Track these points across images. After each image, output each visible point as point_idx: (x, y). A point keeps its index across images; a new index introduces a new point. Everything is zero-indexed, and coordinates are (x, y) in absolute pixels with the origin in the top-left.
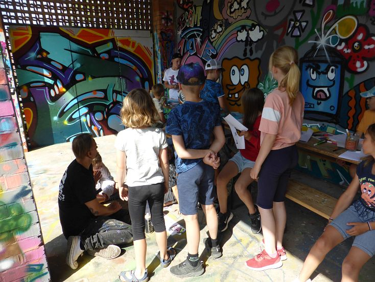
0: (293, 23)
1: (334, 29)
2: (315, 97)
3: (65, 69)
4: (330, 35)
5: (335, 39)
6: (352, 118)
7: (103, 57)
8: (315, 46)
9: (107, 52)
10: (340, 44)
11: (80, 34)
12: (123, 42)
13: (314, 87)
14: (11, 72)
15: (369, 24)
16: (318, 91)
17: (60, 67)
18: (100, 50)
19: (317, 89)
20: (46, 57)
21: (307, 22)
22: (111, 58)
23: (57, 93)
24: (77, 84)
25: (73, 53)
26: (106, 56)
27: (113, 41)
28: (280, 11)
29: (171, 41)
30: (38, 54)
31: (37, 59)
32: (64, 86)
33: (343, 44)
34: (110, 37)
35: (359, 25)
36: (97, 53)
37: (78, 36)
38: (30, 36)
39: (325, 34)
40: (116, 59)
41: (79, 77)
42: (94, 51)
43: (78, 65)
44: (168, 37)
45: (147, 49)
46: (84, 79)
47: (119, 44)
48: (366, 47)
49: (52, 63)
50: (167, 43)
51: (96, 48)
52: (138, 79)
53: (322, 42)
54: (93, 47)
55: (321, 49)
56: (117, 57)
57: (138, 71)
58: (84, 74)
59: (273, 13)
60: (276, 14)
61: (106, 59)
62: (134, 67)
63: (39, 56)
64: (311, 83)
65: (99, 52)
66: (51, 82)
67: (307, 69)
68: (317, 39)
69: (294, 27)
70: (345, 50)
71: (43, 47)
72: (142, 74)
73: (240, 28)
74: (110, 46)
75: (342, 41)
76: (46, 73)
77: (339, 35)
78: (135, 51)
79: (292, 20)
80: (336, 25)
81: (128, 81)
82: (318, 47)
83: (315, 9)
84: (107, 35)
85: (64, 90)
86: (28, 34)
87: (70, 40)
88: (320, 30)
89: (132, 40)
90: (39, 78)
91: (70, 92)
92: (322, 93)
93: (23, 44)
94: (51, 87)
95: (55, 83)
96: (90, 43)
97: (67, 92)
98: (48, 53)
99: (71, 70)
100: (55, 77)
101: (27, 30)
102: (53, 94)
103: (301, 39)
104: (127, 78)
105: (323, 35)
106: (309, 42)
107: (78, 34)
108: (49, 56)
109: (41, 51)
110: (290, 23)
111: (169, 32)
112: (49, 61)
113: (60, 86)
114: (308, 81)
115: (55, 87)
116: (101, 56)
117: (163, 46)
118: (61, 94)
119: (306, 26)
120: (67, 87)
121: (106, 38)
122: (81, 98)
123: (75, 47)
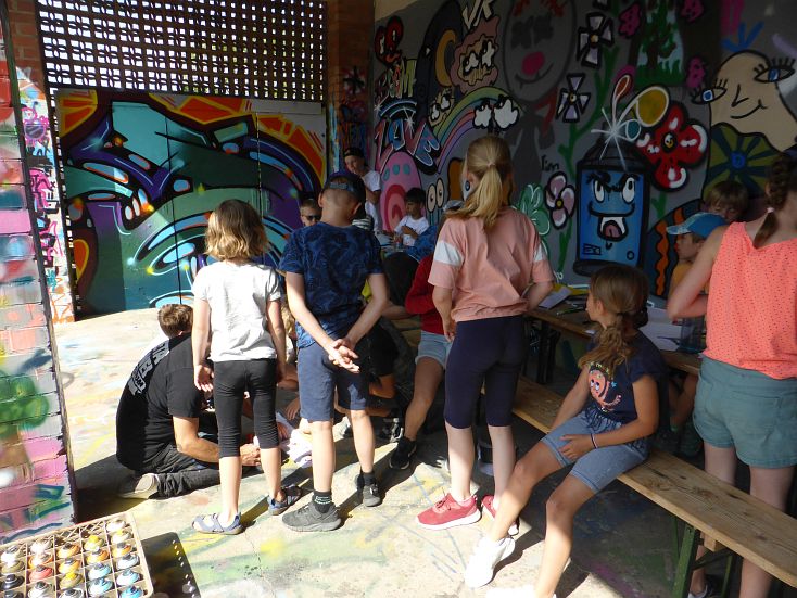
0: (566, 95)
1: (633, 110)
2: (602, 235)
3: (154, 169)
4: (625, 119)
5: (634, 127)
6: (662, 273)
7: (229, 149)
8: (602, 138)
9: (237, 141)
10: (642, 137)
11: (186, 106)
12: (268, 122)
13: (602, 216)
14: (54, 171)
15: (687, 102)
16: (607, 224)
17: (146, 166)
18: (222, 135)
19: (605, 220)
20: (121, 146)
21: (589, 95)
22: (244, 154)
23: (138, 213)
24: (176, 199)
25: (171, 141)
26: (234, 148)
27: (248, 119)
28: (547, 72)
29: (360, 123)
30: (105, 140)
31: (103, 149)
32: (150, 201)
33: (648, 137)
34: (243, 112)
35: (672, 103)
36: (216, 142)
37: (182, 110)
38: (94, 108)
39: (618, 117)
40: (253, 155)
41: (180, 185)
42: (212, 138)
43: (179, 164)
44: (356, 115)
45: (314, 137)
46: (190, 190)
47: (260, 127)
48: (684, 143)
49: (131, 157)
50: (353, 127)
51: (215, 133)
52: (293, 193)
53: (613, 133)
54: (209, 131)
55: (612, 146)
56: (255, 150)
57: (295, 179)
58: (189, 180)
59: (533, 78)
60: (539, 78)
61: (234, 154)
62: (287, 170)
63: (108, 144)
64: (597, 208)
65: (221, 140)
66: (127, 192)
67: (588, 182)
68: (605, 126)
69: (568, 103)
70: (651, 148)
71: (117, 128)
72: (301, 183)
73: (479, 103)
74: (242, 129)
75: (645, 131)
76: (118, 175)
77: (640, 121)
78: (290, 141)
79: (564, 91)
80: (636, 101)
81: (273, 196)
82: (607, 141)
83: (602, 72)
84: (237, 107)
85: (151, 208)
86: (90, 103)
87: (167, 116)
88: (609, 110)
89: (285, 119)
90: (104, 184)
91: (161, 213)
92: (612, 227)
93: (80, 122)
94: (126, 202)
95: (135, 196)
96: (204, 123)
97: (156, 213)
98: (124, 139)
99: (165, 171)
100: (134, 184)
101: (89, 97)
102: (129, 215)
103: (579, 126)
104: (272, 191)
105: (614, 120)
106: (593, 131)
107: (182, 106)
108: (126, 145)
109: (113, 134)
110: (561, 96)
111: (357, 107)
112: (125, 154)
113: (143, 200)
114: (591, 203)
115: (135, 202)
116: (225, 147)
117: (344, 132)
118: (145, 216)
119: (587, 102)
120: (157, 203)
121: (235, 114)
122: (181, 226)
123: (175, 129)
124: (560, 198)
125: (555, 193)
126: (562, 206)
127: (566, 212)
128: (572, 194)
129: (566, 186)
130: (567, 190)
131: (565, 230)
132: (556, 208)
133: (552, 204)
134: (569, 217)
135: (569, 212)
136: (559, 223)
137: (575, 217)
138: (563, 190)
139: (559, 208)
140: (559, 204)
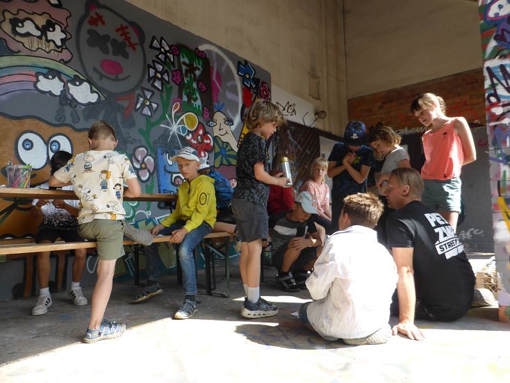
0: (141, 99)
1: (182, 120)
2: (174, 184)
4: (179, 124)
5: (184, 129)
8: (167, 131)
10: (188, 135)
13: (172, 173)
15: (205, 123)
16: (176, 178)
19: (174, 175)
21: (157, 104)
28: (125, 79)
33: (190, 135)
35: (199, 123)
39: (176, 122)
48: (206, 141)
53: (174, 128)
55: (174, 136)
59: (113, 77)
60: (117, 79)
64: (169, 169)
67: (162, 154)
68: (168, 124)
69: (143, 105)
70: (192, 140)
75: (189, 132)
77: (186, 126)
79: (139, 95)
80: (183, 117)
82: (171, 133)
83: (164, 95)
88: (170, 116)
92: (179, 179)
103: (153, 120)
105: (174, 123)
106: (162, 126)
110: (138, 99)
114: (165, 166)
119: (157, 109)
124: (143, 162)
125: (139, 158)
126: (146, 168)
127: (149, 171)
128: (152, 160)
129: (147, 155)
130: (148, 157)
131: (149, 183)
132: (141, 168)
133: (138, 166)
134: (151, 174)
135: (151, 171)
136: (144, 178)
137: (155, 175)
138: (146, 157)
139: (144, 169)
140: (143, 166)
